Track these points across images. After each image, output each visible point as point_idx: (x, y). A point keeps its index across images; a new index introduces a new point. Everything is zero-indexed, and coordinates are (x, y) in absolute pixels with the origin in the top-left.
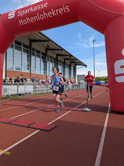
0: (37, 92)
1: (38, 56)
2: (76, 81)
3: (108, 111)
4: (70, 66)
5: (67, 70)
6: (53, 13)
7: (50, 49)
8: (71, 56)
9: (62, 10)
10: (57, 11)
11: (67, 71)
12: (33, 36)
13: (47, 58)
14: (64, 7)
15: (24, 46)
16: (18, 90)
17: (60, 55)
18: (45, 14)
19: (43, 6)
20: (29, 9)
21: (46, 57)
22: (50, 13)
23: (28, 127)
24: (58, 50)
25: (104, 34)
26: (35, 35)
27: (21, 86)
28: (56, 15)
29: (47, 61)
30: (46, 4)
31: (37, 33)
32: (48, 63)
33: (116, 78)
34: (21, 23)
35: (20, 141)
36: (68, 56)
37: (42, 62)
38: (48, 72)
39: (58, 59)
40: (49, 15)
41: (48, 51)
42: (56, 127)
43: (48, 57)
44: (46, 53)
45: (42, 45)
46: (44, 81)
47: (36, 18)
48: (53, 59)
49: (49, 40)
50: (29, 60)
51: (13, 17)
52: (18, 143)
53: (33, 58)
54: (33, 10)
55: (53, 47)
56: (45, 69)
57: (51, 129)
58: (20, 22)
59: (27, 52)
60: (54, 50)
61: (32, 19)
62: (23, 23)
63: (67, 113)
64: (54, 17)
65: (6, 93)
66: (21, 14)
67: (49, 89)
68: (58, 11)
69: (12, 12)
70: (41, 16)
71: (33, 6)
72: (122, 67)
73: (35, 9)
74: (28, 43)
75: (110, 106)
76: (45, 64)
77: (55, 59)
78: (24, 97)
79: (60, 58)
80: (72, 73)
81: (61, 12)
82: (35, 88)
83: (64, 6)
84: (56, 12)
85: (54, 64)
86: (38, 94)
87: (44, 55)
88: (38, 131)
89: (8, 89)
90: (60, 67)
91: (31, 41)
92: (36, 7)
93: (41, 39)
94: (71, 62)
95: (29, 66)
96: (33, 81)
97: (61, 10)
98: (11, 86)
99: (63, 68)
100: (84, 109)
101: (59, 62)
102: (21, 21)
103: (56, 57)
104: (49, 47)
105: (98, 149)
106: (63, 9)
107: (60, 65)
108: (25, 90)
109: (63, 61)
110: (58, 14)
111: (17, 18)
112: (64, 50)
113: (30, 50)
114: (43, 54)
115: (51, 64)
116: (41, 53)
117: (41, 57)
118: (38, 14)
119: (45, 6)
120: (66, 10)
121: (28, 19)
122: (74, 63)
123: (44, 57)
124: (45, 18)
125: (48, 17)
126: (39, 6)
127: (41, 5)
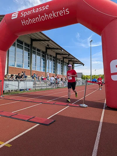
0: (37, 88)
1: (39, 55)
3: (104, 108)
6: (54, 15)
7: (49, 48)
8: (69, 54)
9: (62, 13)
10: (57, 13)
11: (65, 69)
12: (34, 35)
13: (46, 57)
14: (64, 9)
15: (26, 44)
16: (19, 86)
17: (59, 54)
18: (47, 15)
19: (44, 8)
20: (31, 11)
22: (51, 15)
23: (28, 121)
24: (58, 49)
25: (101, 36)
26: (36, 35)
27: (22, 82)
28: (56, 17)
29: (46, 59)
30: (47, 6)
31: (38, 33)
32: (47, 61)
33: (112, 76)
34: (24, 23)
35: (21, 135)
36: (66, 54)
37: (42, 60)
38: (47, 69)
39: (57, 57)
41: (48, 50)
42: (54, 121)
43: (47, 55)
44: (46, 52)
45: (42, 44)
46: (43, 78)
47: (37, 19)
48: (52, 57)
49: (49, 40)
50: (30, 58)
51: (16, 17)
52: (19, 136)
53: (34, 56)
54: (35, 12)
55: (53, 47)
56: (45, 67)
57: (50, 124)
58: (22, 23)
59: (28, 50)
60: (54, 49)
61: (34, 20)
62: (25, 23)
63: (65, 108)
64: (54, 19)
65: (8, 88)
66: (23, 15)
67: (48, 85)
68: (59, 13)
69: (15, 13)
70: (43, 17)
71: (35, 8)
73: (37, 11)
74: (29, 42)
75: (105, 102)
76: (45, 62)
77: (54, 57)
78: (25, 93)
79: (59, 57)
81: (61, 14)
82: (35, 84)
83: (64, 8)
84: (56, 14)
85: (53, 62)
86: (38, 90)
87: (44, 54)
88: (38, 124)
89: (9, 85)
90: (59, 65)
91: (32, 40)
92: (38, 9)
93: (41, 39)
94: (69, 61)
95: (30, 63)
96: (33, 78)
97: (61, 12)
98: (12, 82)
99: (62, 66)
100: (81, 105)
101: (58, 60)
102: (23, 21)
103: (55, 56)
104: (49, 46)
105: (95, 143)
106: (63, 11)
107: (59, 63)
108: (26, 86)
109: (62, 59)
110: (58, 16)
111: (20, 19)
112: (63, 49)
113: (31, 49)
114: (43, 52)
115: (50, 62)
116: (41, 52)
117: (41, 54)
118: (39, 15)
119: (47, 8)
120: (66, 12)
121: (30, 20)
122: (72, 61)
123: (44, 56)
124: (46, 19)
125: (49, 19)
126: (40, 8)
127: (42, 7)
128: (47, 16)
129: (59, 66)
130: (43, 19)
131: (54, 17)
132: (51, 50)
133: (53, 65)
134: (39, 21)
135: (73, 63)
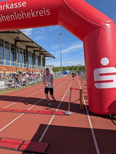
1: (7, 48)
4: (40, 57)
5: (37, 61)
6: (33, 14)
7: (19, 41)
8: (41, 48)
9: (42, 13)
10: (37, 12)
11: (37, 63)
14: (44, 10)
17: (29, 47)
19: (21, 5)
22: (29, 14)
24: (28, 42)
25: (82, 41)
28: (35, 16)
30: (24, 3)
32: (17, 55)
33: (95, 84)
37: (11, 53)
40: (28, 15)
41: (17, 43)
43: (17, 48)
44: (16, 44)
45: (11, 36)
47: (12, 16)
49: (19, 32)
54: (9, 7)
55: (23, 39)
57: (46, 151)
60: (24, 41)
61: (8, 17)
68: (38, 13)
70: (19, 15)
71: (9, 3)
72: (101, 75)
73: (12, 7)
76: (14, 55)
77: (24, 50)
79: (29, 50)
81: (41, 14)
83: (44, 8)
84: (35, 14)
85: (23, 55)
87: (13, 46)
92: (13, 4)
94: (40, 54)
97: (41, 12)
99: (33, 59)
100: (66, 112)
101: (29, 54)
103: (25, 49)
104: (18, 38)
106: (43, 12)
110: (37, 16)
112: (34, 42)
115: (21, 55)
116: (10, 45)
117: (10, 48)
118: (15, 13)
119: (24, 5)
120: (46, 13)
121: (4, 16)
122: (44, 54)
123: (14, 48)
124: (24, 18)
125: (26, 18)
126: (16, 4)
127: (18, 3)
128: (24, 15)
129: (30, 59)
130: (20, 18)
131: (33, 17)
132: (21, 42)
133: (23, 58)
134: (15, 19)
135: (44, 56)
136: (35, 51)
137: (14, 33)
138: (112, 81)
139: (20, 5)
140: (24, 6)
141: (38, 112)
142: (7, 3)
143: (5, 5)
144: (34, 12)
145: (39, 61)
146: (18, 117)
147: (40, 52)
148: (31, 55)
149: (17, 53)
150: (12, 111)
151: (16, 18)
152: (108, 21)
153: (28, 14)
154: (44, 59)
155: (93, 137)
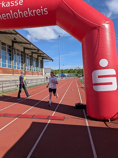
2: (44, 74)
4: (37, 59)
5: (34, 63)
6: (30, 13)
7: (16, 42)
8: (39, 50)
9: (40, 12)
10: (34, 11)
11: (34, 65)
13: (13, 51)
14: (41, 8)
17: (27, 48)
18: (20, 12)
21: (12, 49)
22: (26, 13)
24: (26, 43)
25: (81, 42)
28: (32, 15)
32: (14, 57)
36: (35, 49)
37: (8, 55)
39: (25, 52)
41: (14, 44)
43: (14, 50)
44: (13, 46)
47: (8, 15)
48: (20, 52)
49: (16, 33)
55: (20, 40)
60: (21, 43)
61: (4, 15)
70: (15, 14)
71: (6, 1)
73: (8, 5)
76: (11, 57)
77: (22, 52)
79: (27, 51)
80: (39, 66)
81: (38, 13)
83: (42, 7)
84: (32, 13)
85: (21, 57)
87: (10, 48)
92: (9, 2)
94: (38, 56)
97: (38, 11)
99: (30, 61)
101: (26, 55)
103: (23, 50)
104: (16, 40)
106: (41, 11)
109: (31, 54)
110: (34, 15)
112: (32, 44)
116: (7, 46)
117: (7, 49)
118: (11, 11)
122: (42, 56)
124: (20, 17)
125: (23, 17)
126: (12, 2)
127: (14, 2)
128: (21, 14)
129: (28, 61)
130: (16, 17)
131: (30, 16)
132: (18, 44)
133: (21, 60)
134: (11, 18)
135: (42, 58)
136: (32, 53)
137: (11, 33)
138: (111, 83)
139: (16, 3)
140: (21, 4)
141: (33, 117)
142: (3, 2)
143: (1, 3)
144: (31, 11)
145: (36, 63)
146: (12, 122)
147: (38, 55)
148: (28, 57)
149: (14, 55)
150: (5, 115)
151: (12, 16)
152: (107, 22)
153: (24, 12)
154: (42, 62)
155: (91, 144)
